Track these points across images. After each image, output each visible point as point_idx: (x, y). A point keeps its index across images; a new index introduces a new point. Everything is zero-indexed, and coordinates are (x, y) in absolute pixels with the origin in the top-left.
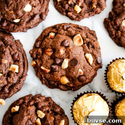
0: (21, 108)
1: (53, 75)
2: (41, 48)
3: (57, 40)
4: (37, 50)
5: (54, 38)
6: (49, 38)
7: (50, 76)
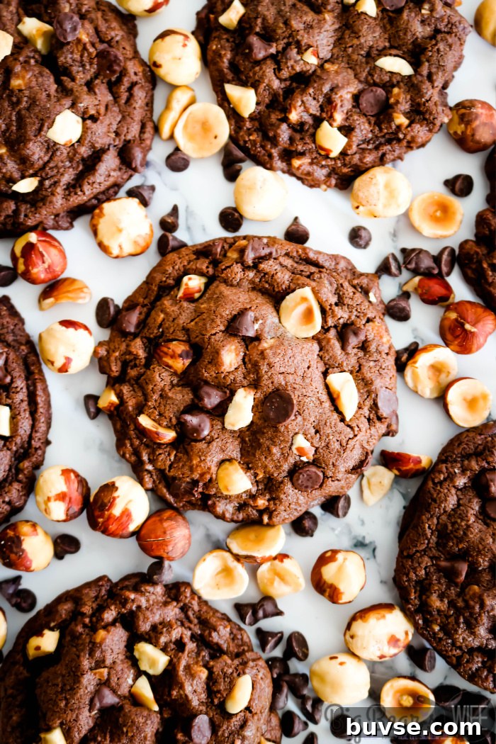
0: (68, 638)
1: (187, 453)
2: (142, 338)
3: (213, 308)
4: (128, 346)
5: (201, 297)
6: (180, 298)
7: (172, 458)
